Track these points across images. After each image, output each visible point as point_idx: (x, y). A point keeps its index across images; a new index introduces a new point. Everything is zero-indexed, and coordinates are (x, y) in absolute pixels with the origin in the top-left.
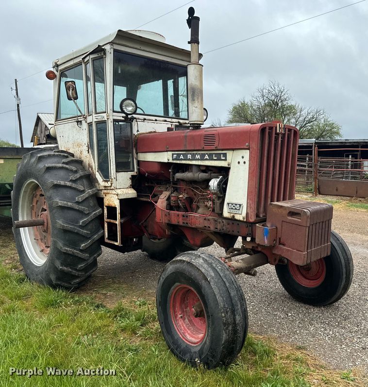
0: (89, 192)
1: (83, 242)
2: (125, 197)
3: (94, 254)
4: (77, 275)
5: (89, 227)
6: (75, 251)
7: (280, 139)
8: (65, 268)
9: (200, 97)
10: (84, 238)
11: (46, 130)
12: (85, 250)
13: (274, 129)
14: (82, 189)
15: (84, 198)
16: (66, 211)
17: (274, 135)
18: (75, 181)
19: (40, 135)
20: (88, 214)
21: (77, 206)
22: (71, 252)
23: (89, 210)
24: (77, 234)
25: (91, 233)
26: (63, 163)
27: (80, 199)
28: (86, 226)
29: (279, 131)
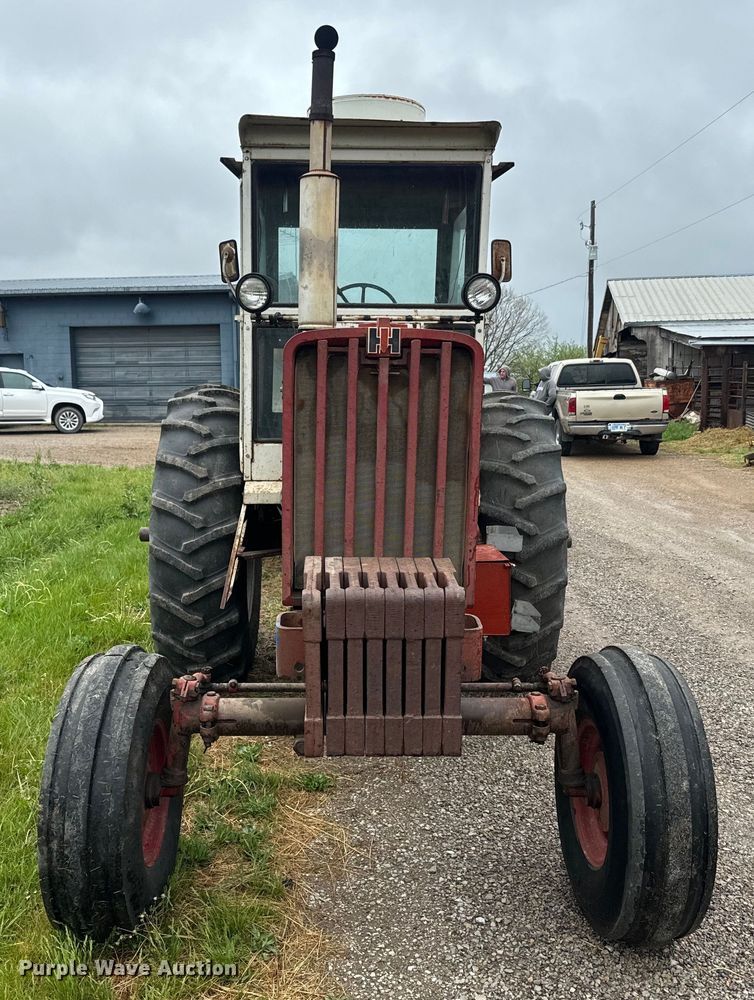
0: (219, 481)
1: (187, 588)
2: (259, 502)
3: (219, 619)
4: (186, 655)
5: (203, 557)
6: (172, 604)
7: (384, 372)
8: (162, 636)
9: (315, 261)
10: (190, 581)
11: (619, 320)
12: (190, 606)
13: (354, 344)
14: (200, 476)
15: (200, 494)
16: (163, 517)
17: (356, 362)
18: (196, 457)
19: (610, 333)
20: (203, 529)
21: (181, 511)
22: (163, 605)
23: (205, 521)
24: (175, 569)
25: (205, 571)
26: (194, 417)
27: (190, 497)
28: (192, 554)
29: (373, 349)
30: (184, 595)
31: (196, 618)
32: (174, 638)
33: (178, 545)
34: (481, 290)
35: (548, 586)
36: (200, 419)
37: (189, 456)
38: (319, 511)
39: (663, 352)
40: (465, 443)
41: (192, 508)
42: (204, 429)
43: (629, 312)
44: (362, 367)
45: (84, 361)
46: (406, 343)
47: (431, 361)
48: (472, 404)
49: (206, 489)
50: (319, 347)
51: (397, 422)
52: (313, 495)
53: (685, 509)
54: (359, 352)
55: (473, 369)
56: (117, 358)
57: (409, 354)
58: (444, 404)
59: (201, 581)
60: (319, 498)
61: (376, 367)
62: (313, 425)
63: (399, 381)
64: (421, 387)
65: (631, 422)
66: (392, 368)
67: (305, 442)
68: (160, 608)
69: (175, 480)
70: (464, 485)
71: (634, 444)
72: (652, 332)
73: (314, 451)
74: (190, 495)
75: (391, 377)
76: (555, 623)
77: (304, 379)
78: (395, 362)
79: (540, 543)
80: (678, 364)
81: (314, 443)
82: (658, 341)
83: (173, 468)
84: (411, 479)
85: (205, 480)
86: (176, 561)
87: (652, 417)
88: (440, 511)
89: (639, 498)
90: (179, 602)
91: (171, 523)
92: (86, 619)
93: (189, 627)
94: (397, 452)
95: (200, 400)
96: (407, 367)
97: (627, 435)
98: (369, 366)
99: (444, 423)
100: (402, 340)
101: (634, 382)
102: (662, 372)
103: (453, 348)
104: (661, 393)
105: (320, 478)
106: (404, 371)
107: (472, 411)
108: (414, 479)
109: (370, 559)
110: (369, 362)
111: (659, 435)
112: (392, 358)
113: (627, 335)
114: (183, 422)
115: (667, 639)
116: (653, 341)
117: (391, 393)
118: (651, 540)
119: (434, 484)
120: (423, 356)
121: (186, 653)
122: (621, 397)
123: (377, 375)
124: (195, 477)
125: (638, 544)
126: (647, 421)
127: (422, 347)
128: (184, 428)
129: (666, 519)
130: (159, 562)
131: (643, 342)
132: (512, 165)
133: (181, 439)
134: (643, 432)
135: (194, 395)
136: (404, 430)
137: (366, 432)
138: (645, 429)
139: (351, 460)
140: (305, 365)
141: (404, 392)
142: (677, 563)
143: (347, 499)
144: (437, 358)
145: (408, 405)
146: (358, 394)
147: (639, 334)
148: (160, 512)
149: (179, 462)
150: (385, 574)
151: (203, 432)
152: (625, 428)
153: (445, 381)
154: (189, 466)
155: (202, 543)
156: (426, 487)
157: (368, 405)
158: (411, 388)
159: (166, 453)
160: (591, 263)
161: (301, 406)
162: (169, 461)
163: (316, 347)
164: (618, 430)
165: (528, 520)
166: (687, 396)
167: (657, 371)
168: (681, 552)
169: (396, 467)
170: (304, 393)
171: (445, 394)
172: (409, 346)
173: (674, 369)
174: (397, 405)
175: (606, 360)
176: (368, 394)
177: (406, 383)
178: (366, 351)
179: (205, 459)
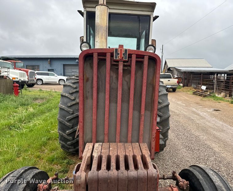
1: (68, 130)
3: (77, 138)
5: (73, 121)
6: (64, 134)
7: (121, 67)
8: (62, 142)
9: (100, 33)
10: (68, 128)
11: (168, 66)
12: (69, 135)
13: (108, 56)
14: (72, 99)
15: (72, 104)
16: (62, 110)
17: (110, 63)
18: (72, 94)
19: (166, 69)
20: (73, 114)
21: (66, 109)
22: (61, 134)
23: (73, 111)
24: (64, 124)
25: (73, 125)
26: (72, 83)
27: (69, 105)
28: (69, 121)
29: (116, 57)
30: (67, 132)
31: (71, 138)
32: (65, 143)
33: (66, 118)
34: (150, 49)
35: (165, 129)
36: (74, 83)
37: (70, 93)
38: (94, 122)
39: (176, 72)
40: (152, 96)
41: (70, 108)
42: (75, 86)
43: (169, 65)
44: (112, 65)
45: (66, 71)
46: (130, 56)
47: (140, 64)
48: (156, 81)
49: (74, 102)
50: (94, 56)
51: (126, 87)
52: (92, 116)
53: (183, 103)
54: (111, 59)
55: (156, 67)
56: (72, 71)
57: (131, 60)
58: (145, 81)
59: (72, 128)
60: (94, 117)
61: (117, 65)
62: (92, 88)
63: (127, 71)
64: (135, 74)
65: (171, 85)
66: (124, 66)
67: (89, 95)
68: (61, 135)
69: (66, 100)
70: (151, 113)
71: (171, 90)
72: (174, 69)
73: (92, 98)
74: (69, 104)
75: (123, 70)
76: (166, 138)
77: (88, 69)
78: (126, 64)
79: (163, 118)
80: (178, 75)
81: (92, 95)
82: (175, 70)
83: (65, 96)
84: (131, 110)
85: (74, 100)
86: (65, 123)
87: (175, 85)
88: (142, 123)
89: (174, 101)
90: (65, 134)
91: (64, 112)
92: (49, 132)
93: (69, 140)
94: (126, 98)
95: (75, 78)
96: (130, 66)
97: (170, 88)
98: (115, 65)
99: (144, 88)
100: (128, 54)
101: (171, 78)
102: (176, 76)
103: (149, 59)
104: (177, 80)
105: (94, 110)
106: (129, 68)
107: (155, 84)
108: (132, 110)
109: (114, 144)
110: (115, 63)
111: (176, 88)
112: (124, 62)
113: (169, 69)
114: (69, 84)
115: (188, 136)
116: (174, 70)
117: (123, 76)
118: (178, 110)
119: (140, 112)
120: (137, 62)
121: (68, 147)
122: (169, 81)
123: (118, 69)
124: (71, 99)
125: (176, 111)
126: (174, 85)
127: (136, 58)
128: (69, 86)
129: (181, 105)
130: (60, 123)
131: (172, 71)
132: (158, 17)
133: (68, 88)
134: (173, 87)
135: (73, 77)
136: (129, 91)
137: (113, 91)
138: (174, 87)
139: (107, 102)
140: (88, 63)
141: (129, 76)
142: (185, 116)
143: (105, 118)
144: (142, 62)
145: (130, 81)
146: (110, 77)
147: (171, 69)
148: (61, 109)
149: (67, 95)
150: (119, 156)
151: (74, 87)
152: (170, 86)
153: (145, 71)
154: (69, 96)
155: (72, 118)
156: (136, 113)
157: (114, 80)
158: (132, 74)
159: (64, 92)
160: (162, 56)
161: (87, 80)
162: (64, 95)
163: (93, 56)
164: (169, 87)
165: (160, 112)
166: (180, 81)
167: (175, 76)
168: (185, 114)
169: (125, 105)
170: (88, 75)
171: (145, 77)
172: (131, 57)
173: (178, 76)
174: (126, 81)
175: (166, 74)
176: (114, 76)
177: (130, 72)
178: (113, 59)
179: (74, 94)
